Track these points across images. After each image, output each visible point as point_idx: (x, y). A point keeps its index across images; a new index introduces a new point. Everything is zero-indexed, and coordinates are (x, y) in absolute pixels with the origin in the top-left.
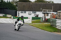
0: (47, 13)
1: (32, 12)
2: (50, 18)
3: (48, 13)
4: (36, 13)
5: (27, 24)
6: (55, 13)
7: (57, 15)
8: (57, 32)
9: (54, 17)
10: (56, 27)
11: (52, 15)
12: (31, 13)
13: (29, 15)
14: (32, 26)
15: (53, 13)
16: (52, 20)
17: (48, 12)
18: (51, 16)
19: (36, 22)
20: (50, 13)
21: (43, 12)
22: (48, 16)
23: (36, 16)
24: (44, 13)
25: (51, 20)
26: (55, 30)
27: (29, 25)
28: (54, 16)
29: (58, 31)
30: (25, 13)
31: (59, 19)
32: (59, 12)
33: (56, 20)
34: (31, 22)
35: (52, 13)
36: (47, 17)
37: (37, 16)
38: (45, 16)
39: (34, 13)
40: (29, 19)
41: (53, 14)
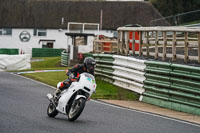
0: (81, 35)
1: (31, 32)
2: (94, 52)
3: (86, 36)
4: (44, 34)
5: (16, 71)
6: (110, 34)
7: (115, 41)
8: (115, 98)
9: (105, 49)
10: (114, 80)
11: (98, 40)
12: (28, 36)
13: (22, 40)
14: (33, 78)
15: (104, 33)
16: (101, 58)
17: (84, 32)
18: (95, 44)
19: (47, 66)
20: (93, 35)
21: (68, 31)
22: (85, 43)
23: (45, 43)
24: (73, 36)
25: (95, 57)
26: (108, 93)
27: (23, 75)
28: (104, 44)
29: (120, 96)
30: (7, 34)
31: (123, 54)
32: (124, 32)
33: (114, 59)
34: (29, 66)
35: (98, 33)
36: (83, 49)
37: (50, 44)
38: (74, 43)
39: (40, 34)
40: (23, 56)
41: (101, 37)
